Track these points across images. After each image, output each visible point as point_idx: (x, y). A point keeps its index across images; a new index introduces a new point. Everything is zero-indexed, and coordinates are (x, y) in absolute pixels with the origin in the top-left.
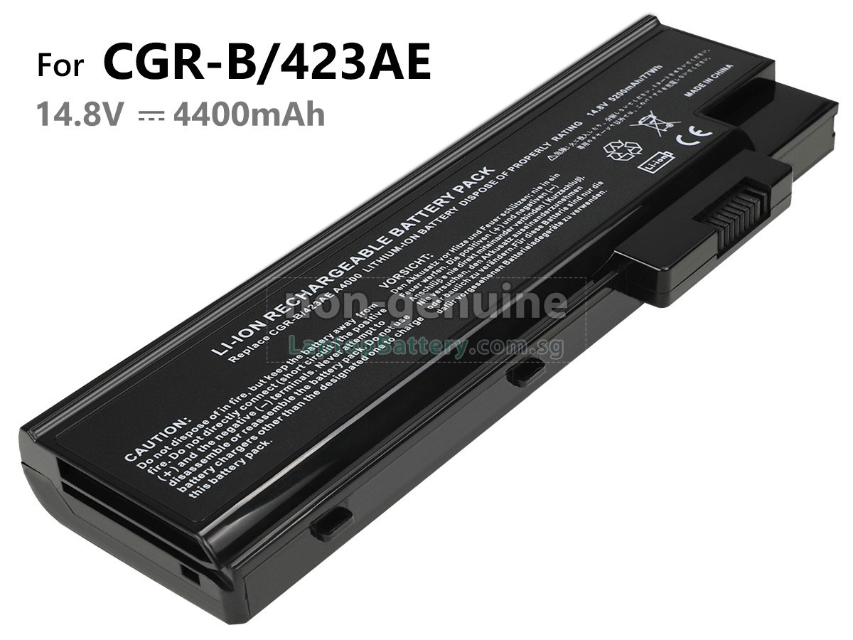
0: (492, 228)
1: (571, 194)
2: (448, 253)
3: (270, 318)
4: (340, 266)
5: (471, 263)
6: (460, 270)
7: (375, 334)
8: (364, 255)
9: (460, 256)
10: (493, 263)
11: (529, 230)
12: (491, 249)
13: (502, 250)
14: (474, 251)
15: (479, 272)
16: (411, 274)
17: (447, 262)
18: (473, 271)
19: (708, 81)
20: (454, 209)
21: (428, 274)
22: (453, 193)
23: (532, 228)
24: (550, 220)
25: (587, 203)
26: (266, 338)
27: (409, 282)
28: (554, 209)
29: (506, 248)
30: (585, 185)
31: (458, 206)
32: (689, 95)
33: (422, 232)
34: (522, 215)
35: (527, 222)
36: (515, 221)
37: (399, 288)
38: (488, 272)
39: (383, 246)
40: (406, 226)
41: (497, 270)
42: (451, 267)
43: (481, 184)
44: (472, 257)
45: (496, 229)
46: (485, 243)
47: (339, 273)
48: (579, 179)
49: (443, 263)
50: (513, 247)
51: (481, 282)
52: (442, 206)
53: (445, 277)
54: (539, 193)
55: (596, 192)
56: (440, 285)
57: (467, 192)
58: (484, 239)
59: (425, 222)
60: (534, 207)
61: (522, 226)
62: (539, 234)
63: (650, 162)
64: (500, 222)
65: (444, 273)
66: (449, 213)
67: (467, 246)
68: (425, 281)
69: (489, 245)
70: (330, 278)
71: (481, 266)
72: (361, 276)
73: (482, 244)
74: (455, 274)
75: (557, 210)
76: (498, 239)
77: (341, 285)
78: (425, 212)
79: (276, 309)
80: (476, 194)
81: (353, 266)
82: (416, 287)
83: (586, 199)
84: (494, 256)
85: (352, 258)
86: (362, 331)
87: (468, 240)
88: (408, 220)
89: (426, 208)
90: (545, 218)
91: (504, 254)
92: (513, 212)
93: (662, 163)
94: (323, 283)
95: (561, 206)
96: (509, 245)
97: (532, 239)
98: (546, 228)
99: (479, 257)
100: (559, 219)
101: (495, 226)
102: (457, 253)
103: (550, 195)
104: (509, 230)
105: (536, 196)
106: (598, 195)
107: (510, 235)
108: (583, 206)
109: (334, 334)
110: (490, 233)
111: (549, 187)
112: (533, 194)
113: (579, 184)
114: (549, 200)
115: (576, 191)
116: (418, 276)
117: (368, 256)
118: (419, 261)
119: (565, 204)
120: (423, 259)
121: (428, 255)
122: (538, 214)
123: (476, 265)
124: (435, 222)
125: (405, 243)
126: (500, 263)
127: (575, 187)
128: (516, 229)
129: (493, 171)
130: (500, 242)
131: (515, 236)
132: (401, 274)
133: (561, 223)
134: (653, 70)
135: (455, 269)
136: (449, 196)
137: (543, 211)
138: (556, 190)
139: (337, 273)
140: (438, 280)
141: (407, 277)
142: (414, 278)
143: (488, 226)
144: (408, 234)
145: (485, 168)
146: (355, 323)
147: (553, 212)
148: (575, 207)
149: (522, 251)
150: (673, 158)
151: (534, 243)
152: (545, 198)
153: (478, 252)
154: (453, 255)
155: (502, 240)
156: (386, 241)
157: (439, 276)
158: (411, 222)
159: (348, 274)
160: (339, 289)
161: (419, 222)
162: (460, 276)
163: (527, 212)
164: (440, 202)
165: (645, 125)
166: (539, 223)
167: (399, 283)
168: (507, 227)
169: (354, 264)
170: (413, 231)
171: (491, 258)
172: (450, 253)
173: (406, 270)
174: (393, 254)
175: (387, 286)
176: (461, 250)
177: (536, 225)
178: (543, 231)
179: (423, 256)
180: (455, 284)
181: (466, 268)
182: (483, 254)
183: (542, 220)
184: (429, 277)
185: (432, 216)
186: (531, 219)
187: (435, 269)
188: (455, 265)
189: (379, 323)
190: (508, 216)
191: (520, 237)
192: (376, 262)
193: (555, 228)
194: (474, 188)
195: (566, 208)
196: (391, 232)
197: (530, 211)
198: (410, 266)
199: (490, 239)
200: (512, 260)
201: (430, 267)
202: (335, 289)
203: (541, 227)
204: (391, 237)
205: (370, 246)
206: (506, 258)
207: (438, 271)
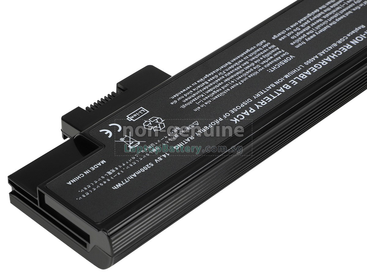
0: (235, 83)
1: (190, 98)
2: (260, 71)
3: (349, 45)
4: (316, 70)
5: (247, 65)
6: (253, 61)
7: (295, 33)
8: (304, 75)
9: (253, 69)
10: (236, 63)
11: (216, 79)
12: (237, 71)
13: (231, 70)
14: (245, 71)
15: (244, 59)
16: (278, 62)
17: (260, 66)
18: (247, 60)
19: (86, 172)
20: (255, 97)
21: (270, 61)
22: (255, 108)
23: (214, 80)
24: (203, 84)
25: (182, 92)
26: (349, 35)
27: (279, 58)
28: (201, 90)
29: (229, 71)
30: (181, 103)
31: (253, 99)
32: (103, 162)
33: (273, 85)
34: (218, 88)
35: (216, 84)
36: (222, 85)
37: (284, 55)
38: (239, 59)
39: (294, 79)
40: (281, 90)
41: (235, 60)
42: (258, 63)
43: (239, 112)
44: (247, 68)
45: (232, 82)
46: (240, 75)
47: (316, 66)
48: (184, 106)
49: (262, 66)
50: (225, 71)
51: (243, 54)
52: (262, 100)
53: (262, 58)
54: (207, 100)
55: (176, 98)
56: (264, 54)
57: (247, 108)
58: (240, 77)
59: (272, 91)
60: (211, 92)
61: (219, 82)
62: (211, 77)
63: (141, 114)
64: (230, 86)
65: (261, 61)
66: (258, 95)
67: (249, 74)
68: (271, 57)
69: (238, 73)
70: (321, 64)
71: (243, 63)
72: (305, 63)
73: (241, 74)
74: (256, 59)
75: (199, 89)
76: (232, 76)
77: (315, 60)
78: (271, 98)
79: (346, 50)
80: (242, 106)
81: (309, 69)
82: (276, 55)
83: (182, 94)
84: (235, 67)
85: (310, 74)
86: (302, 35)
87: (248, 77)
88: (281, 93)
89: (271, 100)
90: (206, 85)
91: (230, 68)
92: (223, 90)
93: (135, 113)
94: (324, 62)
95: (196, 91)
96: (227, 72)
97: (215, 74)
98: (206, 80)
99: (243, 67)
100: (199, 84)
101: (233, 84)
102: (255, 71)
103: (201, 98)
104: (226, 80)
105: (209, 99)
106: (175, 96)
107: (226, 78)
108: (184, 90)
109: (316, 34)
110: (236, 80)
111: (201, 103)
112: (211, 100)
113: (184, 103)
114: (203, 95)
115: (187, 100)
116: (275, 60)
117: (302, 74)
118: (274, 68)
119: (194, 92)
120: (273, 70)
121: (270, 72)
122: (209, 88)
123: (245, 64)
124: (266, 90)
125: (282, 80)
126: (233, 63)
127: (187, 102)
128: (222, 80)
129: (231, 120)
130: (232, 74)
131: (223, 77)
132: (283, 62)
133: (198, 82)
134: (119, 185)
135: (256, 62)
136: (258, 106)
137: (207, 90)
138: (197, 101)
139: (317, 66)
140: (265, 57)
141: (280, 60)
142: (277, 59)
143: (237, 84)
144: (281, 85)
145: (236, 123)
146: (306, 39)
147: (201, 88)
148: (189, 90)
149: (221, 69)
150: (127, 116)
151: (214, 72)
152: (204, 97)
153: (244, 70)
154: (257, 70)
155: (230, 75)
156: (292, 82)
157: (264, 59)
158: (279, 92)
159: (312, 65)
160: (315, 57)
161: (275, 92)
162: (254, 58)
163: (215, 90)
164: (263, 103)
165: (137, 141)
166: (210, 83)
167: (284, 58)
168: (227, 83)
169: (309, 70)
170: (278, 87)
171: (237, 66)
172: (258, 71)
173: (281, 64)
174: (288, 74)
175: (291, 56)
176: (252, 72)
177: (211, 82)
178: (208, 78)
179: (272, 71)
180: (257, 54)
181: (250, 62)
182: (241, 69)
183: (208, 84)
184: (269, 59)
185: (267, 94)
186: (214, 85)
187: (266, 63)
188: (256, 64)
189: (294, 38)
190: (226, 89)
191: (221, 76)
192: (297, 70)
193: (202, 79)
194: (243, 110)
195: (194, 90)
196: (290, 87)
197: (213, 90)
198: (279, 66)
199: (237, 77)
200: (226, 64)
201: (268, 64)
202: (318, 57)
203: (209, 81)
204: (290, 84)
205: (301, 80)
206: (229, 66)
207: (264, 62)
